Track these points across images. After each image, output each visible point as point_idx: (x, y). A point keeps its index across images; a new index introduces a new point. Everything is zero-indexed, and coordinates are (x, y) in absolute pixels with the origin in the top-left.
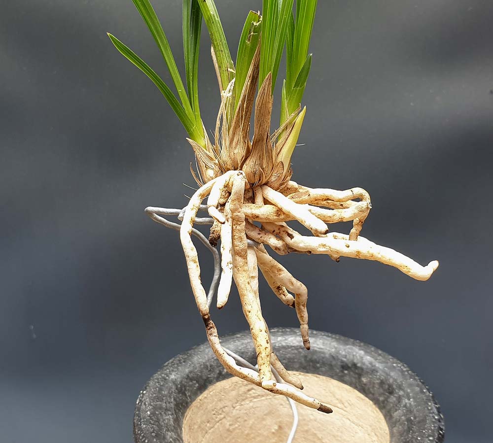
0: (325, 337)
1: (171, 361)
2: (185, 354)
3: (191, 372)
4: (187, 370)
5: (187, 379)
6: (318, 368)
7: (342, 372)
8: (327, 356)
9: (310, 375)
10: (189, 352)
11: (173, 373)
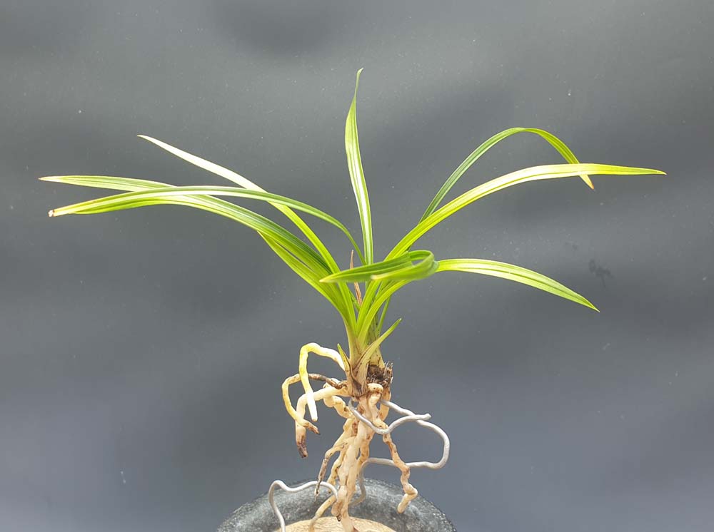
0: (379, 486)
1: (240, 509)
2: (252, 502)
3: (256, 520)
4: (253, 518)
5: (252, 526)
6: (372, 514)
7: (392, 518)
8: (380, 503)
9: (364, 520)
10: (257, 500)
11: (240, 521)
